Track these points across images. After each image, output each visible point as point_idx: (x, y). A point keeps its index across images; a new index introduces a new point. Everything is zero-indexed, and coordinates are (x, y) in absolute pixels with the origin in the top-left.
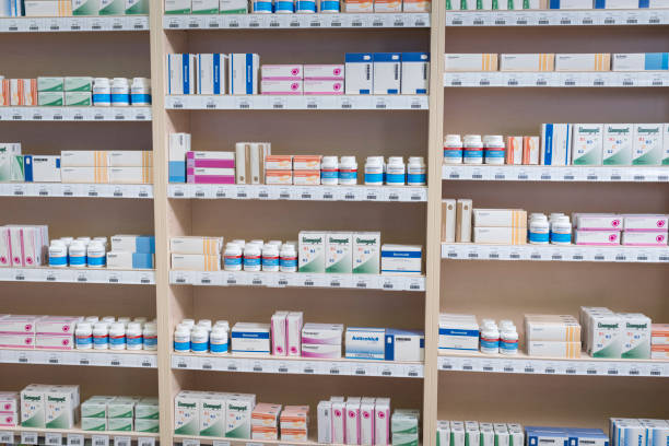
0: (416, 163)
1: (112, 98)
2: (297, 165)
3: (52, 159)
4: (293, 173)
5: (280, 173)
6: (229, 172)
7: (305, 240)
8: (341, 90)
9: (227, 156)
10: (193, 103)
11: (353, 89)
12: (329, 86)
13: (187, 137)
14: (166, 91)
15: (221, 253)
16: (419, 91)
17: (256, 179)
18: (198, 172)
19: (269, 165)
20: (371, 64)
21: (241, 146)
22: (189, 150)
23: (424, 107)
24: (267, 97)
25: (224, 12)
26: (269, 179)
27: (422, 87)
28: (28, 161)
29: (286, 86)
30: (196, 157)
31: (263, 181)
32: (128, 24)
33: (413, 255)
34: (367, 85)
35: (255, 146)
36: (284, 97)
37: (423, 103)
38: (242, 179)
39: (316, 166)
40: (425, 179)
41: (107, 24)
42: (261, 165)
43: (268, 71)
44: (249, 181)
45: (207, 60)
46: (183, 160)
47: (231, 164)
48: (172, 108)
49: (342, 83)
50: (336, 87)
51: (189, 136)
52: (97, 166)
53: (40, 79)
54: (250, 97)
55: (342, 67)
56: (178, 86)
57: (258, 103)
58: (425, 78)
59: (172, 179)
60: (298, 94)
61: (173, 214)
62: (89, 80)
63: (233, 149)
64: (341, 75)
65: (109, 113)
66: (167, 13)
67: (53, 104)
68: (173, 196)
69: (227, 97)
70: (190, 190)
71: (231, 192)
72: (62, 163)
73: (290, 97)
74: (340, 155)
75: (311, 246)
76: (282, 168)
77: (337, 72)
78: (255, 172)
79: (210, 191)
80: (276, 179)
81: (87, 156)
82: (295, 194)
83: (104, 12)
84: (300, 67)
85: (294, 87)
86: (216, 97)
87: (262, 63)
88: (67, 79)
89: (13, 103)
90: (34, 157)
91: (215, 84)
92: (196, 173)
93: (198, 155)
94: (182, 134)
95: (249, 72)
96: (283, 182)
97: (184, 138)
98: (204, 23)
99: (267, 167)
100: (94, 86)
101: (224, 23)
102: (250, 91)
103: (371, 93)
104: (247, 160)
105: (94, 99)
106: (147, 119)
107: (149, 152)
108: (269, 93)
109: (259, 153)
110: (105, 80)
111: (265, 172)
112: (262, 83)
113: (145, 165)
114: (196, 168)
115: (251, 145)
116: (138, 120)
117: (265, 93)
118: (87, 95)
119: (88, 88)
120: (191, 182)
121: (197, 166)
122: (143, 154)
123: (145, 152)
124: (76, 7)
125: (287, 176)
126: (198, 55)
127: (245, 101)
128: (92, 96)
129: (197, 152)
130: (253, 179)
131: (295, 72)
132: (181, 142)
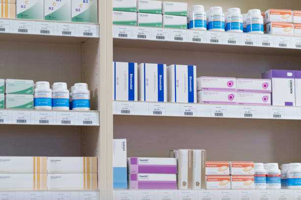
1: (54, 103)
4: (230, 177)
5: (220, 178)
6: (171, 177)
8: (269, 102)
9: (170, 162)
10: (139, 109)
11: (279, 101)
12: (258, 98)
14: (114, 99)
17: (197, 184)
19: (209, 171)
20: (293, 80)
21: (184, 153)
25: (168, 27)
29: (224, 96)
30: (140, 163)
31: (204, 186)
32: (78, 31)
35: (198, 153)
36: (223, 107)
38: (184, 184)
39: (252, 171)
41: (56, 30)
42: (203, 171)
43: (207, 82)
44: (190, 186)
45: (151, 69)
46: (126, 166)
47: (174, 170)
48: (119, 113)
49: (270, 95)
50: (265, 99)
52: (37, 172)
54: (191, 104)
55: (268, 81)
56: (123, 93)
57: (200, 111)
59: (117, 185)
60: (234, 103)
62: (29, 83)
64: (269, 88)
65: (56, 117)
66: (115, 23)
69: (168, 104)
76: (222, 173)
77: (265, 86)
78: (197, 177)
80: (216, 184)
83: (50, 18)
84: (234, 80)
85: (231, 97)
86: (161, 104)
87: (198, 77)
88: (9, 81)
91: (159, 92)
92: (140, 179)
93: (142, 161)
94: (125, 140)
95: (190, 82)
96: (223, 187)
97: (125, 144)
98: (151, 35)
99: (207, 173)
100: (36, 90)
101: (170, 36)
102: (191, 100)
103: (294, 104)
104: (190, 166)
105: (35, 103)
106: (93, 124)
107: (91, 158)
108: (208, 102)
109: (202, 159)
110: (47, 84)
111: (206, 177)
112: (202, 93)
113: (87, 171)
114: (139, 174)
115: (194, 150)
116: (85, 125)
117: (205, 102)
118: (29, 98)
119: (31, 91)
120: (134, 188)
121: (140, 172)
122: (84, 159)
123: (86, 158)
124: (20, 11)
125: (226, 181)
126: (142, 64)
127: (188, 109)
128: (34, 99)
129: (139, 158)
130: (195, 184)
131: (230, 84)
132: (124, 148)
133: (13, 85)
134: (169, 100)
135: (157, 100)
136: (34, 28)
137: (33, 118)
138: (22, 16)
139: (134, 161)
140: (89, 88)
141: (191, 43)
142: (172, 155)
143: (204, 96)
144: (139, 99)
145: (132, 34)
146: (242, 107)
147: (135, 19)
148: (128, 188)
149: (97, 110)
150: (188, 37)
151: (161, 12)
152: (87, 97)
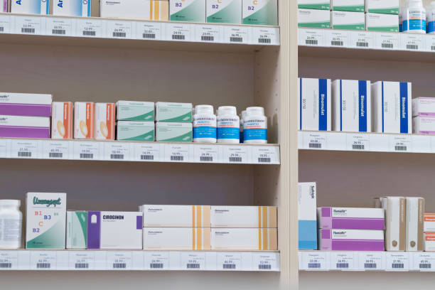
1: (220, 133)
3: (131, 217)
6: (377, 235)
9: (375, 213)
10: (334, 142)
14: (299, 128)
17: (413, 244)
18: (336, 234)
19: (429, 226)
21: (394, 201)
25: (372, 29)
26: (429, 245)
28: (94, 219)
30: (334, 215)
31: (421, 248)
32: (251, 36)
35: (413, 201)
38: (395, 244)
42: (421, 226)
43: (426, 105)
44: (403, 247)
45: (350, 87)
46: (315, 219)
47: (381, 225)
48: (307, 147)
52: (196, 226)
53: (121, 103)
54: (404, 136)
56: (312, 120)
57: (417, 144)
59: (303, 245)
62: (187, 107)
65: (222, 152)
66: (302, 25)
67: (140, 139)
68: (307, 269)
71: (383, 261)
72: (146, 222)
78: (412, 235)
79: (357, 261)
81: (182, 213)
83: (214, 19)
86: (363, 135)
87: (413, 97)
88: (160, 104)
89: (78, 135)
90: (103, 213)
91: (361, 118)
92: (334, 237)
93: (337, 213)
94: (314, 184)
95: (403, 105)
97: (315, 189)
98: (350, 41)
99: (425, 229)
100: (196, 116)
101: (375, 42)
102: (404, 129)
104: (402, 219)
105: (195, 133)
106: (272, 162)
107: (268, 208)
108: (427, 133)
109: (419, 210)
110: (210, 108)
111: (425, 235)
112: (419, 120)
113: (263, 226)
114: (333, 230)
115: (407, 198)
116: (261, 163)
117: (424, 133)
118: (187, 127)
119: (189, 117)
120: (326, 248)
121: (334, 227)
122: (260, 209)
123: (262, 207)
124: (174, 10)
126: (338, 81)
127: (400, 142)
128: (193, 128)
129: (333, 208)
130: (409, 245)
132: (313, 194)
133: (165, 110)
134: (374, 130)
135: (357, 129)
136: (193, 34)
137: (192, 154)
138: (178, 17)
139: (327, 213)
140: (266, 114)
141: (405, 51)
142: (377, 204)
143: (422, 124)
144: (333, 129)
145: (324, 39)
147: (327, 19)
148: (318, 249)
149: (277, 143)
150: (400, 42)
151: (363, 9)
152: (263, 125)
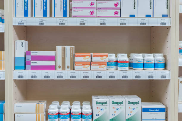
0: (159, 57)
2: (95, 59)
4: (91, 63)
5: (84, 64)
6: (52, 63)
7: (98, 103)
8: (119, 15)
9: (51, 53)
11: (125, 14)
12: (111, 13)
13: (25, 43)
14: (15, 16)
15: (46, 111)
16: (164, 16)
17: (68, 67)
18: (33, 63)
20: (136, 0)
21: (59, 48)
22: (27, 50)
23: (168, 24)
24: (75, 18)
26: (76, 67)
27: (166, 13)
29: (87, 12)
30: (32, 54)
31: (73, 68)
33: (161, 110)
34: (134, 12)
35: (68, 48)
36: (85, 19)
37: (167, 22)
38: (60, 67)
39: (106, 59)
40: (165, 66)
43: (76, 4)
44: (64, 68)
46: (24, 56)
47: (53, 58)
49: (119, 11)
50: (116, 13)
51: (27, 42)
54: (65, 18)
55: (119, 2)
56: (21, 12)
57: (70, 22)
58: (167, 9)
59: (16, 68)
60: (94, 17)
61: (16, 88)
63: (54, 50)
64: (119, 6)
68: (17, 78)
69: (51, 18)
70: (27, 74)
71: (53, 75)
73: (89, 19)
74: (116, 53)
75: (101, 107)
76: (86, 60)
77: (116, 5)
79: (40, 75)
80: (81, 67)
82: (92, 76)
84: (94, 1)
85: (92, 13)
86: (45, 18)
91: (44, 11)
92: (31, 64)
93: (33, 53)
94: (23, 41)
95: (65, 4)
96: (85, 69)
99: (76, 60)
102: (65, 15)
103: (136, 16)
107: (2, 52)
108: (76, 16)
109: (71, 52)
111: (75, 63)
112: (72, 10)
114: (31, 61)
117: (74, 16)
120: (28, 69)
125: (87, 66)
127: (62, 21)
129: (32, 52)
130: (67, 67)
131: (92, 4)
132: (22, 46)
135: (42, 16)
146: (99, 19)
148: (25, 69)
